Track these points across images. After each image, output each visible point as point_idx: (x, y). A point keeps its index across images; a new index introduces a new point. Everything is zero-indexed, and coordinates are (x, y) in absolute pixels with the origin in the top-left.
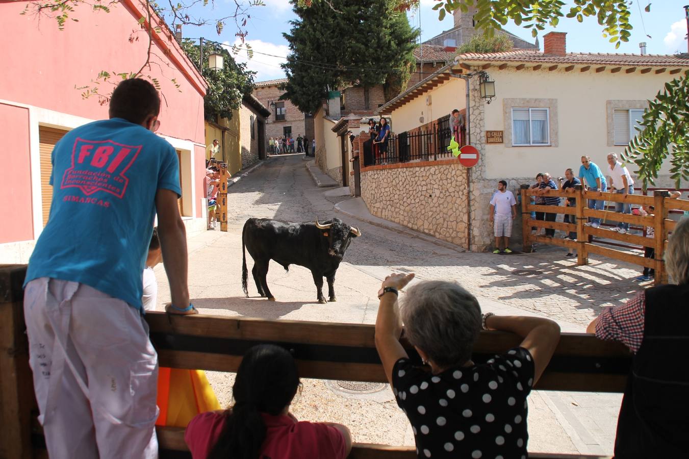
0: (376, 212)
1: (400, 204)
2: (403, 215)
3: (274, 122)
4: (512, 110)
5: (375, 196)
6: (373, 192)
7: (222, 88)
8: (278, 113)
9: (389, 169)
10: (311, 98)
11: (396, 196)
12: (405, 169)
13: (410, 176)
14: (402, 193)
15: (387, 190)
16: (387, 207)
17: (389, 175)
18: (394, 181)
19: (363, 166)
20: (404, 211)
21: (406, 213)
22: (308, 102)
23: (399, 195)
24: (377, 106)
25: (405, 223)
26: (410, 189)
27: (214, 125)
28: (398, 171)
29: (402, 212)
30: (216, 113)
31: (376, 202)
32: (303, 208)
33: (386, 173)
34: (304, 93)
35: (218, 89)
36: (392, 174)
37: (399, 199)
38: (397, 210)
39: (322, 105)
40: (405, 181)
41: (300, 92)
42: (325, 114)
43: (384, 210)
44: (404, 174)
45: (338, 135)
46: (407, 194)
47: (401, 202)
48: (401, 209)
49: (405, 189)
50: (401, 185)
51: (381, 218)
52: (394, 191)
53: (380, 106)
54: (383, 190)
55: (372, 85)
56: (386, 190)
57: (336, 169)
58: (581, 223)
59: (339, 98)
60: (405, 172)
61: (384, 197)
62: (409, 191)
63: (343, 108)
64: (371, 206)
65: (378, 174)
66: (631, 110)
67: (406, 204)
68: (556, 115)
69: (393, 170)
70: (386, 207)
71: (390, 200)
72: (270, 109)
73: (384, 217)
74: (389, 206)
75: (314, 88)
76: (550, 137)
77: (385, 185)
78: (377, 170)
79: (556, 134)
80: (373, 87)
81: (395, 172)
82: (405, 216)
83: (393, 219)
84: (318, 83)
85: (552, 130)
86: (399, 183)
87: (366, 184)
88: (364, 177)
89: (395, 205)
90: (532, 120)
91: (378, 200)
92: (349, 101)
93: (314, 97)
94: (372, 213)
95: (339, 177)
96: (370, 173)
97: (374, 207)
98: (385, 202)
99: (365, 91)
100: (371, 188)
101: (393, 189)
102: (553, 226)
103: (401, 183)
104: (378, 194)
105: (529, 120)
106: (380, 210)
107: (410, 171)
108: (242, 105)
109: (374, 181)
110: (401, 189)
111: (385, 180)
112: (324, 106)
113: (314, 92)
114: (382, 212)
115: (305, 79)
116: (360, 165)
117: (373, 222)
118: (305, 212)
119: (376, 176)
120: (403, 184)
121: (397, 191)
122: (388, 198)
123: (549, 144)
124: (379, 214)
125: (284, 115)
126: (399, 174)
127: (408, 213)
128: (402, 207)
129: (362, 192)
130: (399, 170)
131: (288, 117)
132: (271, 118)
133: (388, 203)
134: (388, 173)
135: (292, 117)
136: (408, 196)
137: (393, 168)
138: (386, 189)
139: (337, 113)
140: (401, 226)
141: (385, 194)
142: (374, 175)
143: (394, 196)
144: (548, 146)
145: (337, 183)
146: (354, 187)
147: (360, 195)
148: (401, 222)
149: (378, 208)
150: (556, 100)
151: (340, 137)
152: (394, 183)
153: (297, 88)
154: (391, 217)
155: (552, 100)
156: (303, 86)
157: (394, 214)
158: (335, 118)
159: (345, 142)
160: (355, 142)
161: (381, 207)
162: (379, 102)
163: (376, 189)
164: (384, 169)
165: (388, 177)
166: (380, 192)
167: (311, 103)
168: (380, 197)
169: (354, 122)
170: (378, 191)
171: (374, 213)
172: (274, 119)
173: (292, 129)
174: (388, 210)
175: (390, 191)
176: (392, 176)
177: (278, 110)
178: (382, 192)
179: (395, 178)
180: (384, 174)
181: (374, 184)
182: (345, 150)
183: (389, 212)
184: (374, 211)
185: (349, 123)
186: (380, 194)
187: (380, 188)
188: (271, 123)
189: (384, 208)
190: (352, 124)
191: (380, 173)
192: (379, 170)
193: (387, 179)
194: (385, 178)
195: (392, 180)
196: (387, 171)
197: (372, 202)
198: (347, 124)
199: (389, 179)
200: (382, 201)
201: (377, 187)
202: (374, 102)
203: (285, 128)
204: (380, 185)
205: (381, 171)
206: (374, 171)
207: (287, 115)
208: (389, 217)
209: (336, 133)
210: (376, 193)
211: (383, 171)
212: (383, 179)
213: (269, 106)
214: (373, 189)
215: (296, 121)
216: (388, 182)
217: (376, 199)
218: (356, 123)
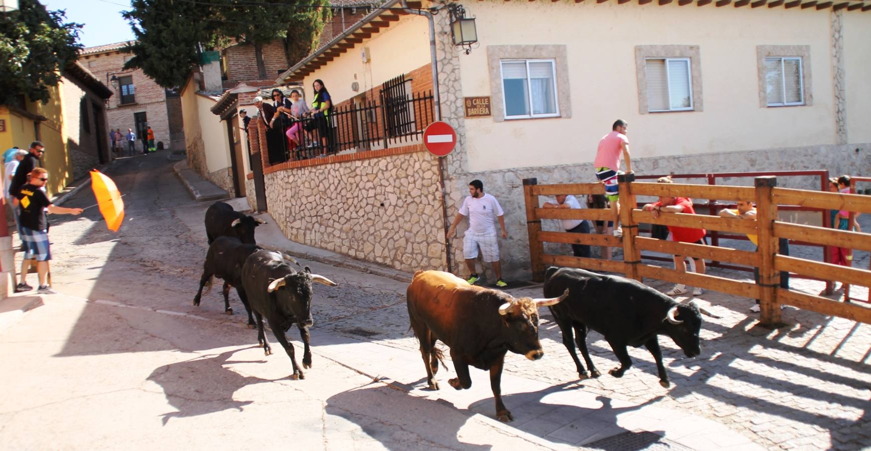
0: (296, 236)
1: (334, 221)
2: (339, 237)
3: (119, 107)
4: (501, 63)
5: (293, 210)
6: (289, 204)
7: (25, 51)
8: (125, 93)
9: (312, 166)
10: (174, 63)
11: (327, 209)
12: (338, 165)
13: (347, 176)
14: (335, 202)
15: (311, 199)
16: (313, 227)
18: (321, 184)
19: (268, 164)
20: (341, 230)
21: (344, 234)
22: (171, 69)
23: (331, 207)
24: (277, 72)
25: (344, 250)
26: (348, 196)
27: (18, 112)
28: (326, 168)
29: (337, 233)
30: (21, 93)
31: (295, 220)
32: (177, 236)
33: (307, 172)
34: (164, 56)
35: (20, 51)
36: (317, 174)
37: (331, 212)
38: (329, 230)
39: (192, 74)
40: (339, 183)
41: (156, 55)
42: (197, 88)
43: (308, 232)
44: (337, 172)
45: (222, 119)
46: (344, 203)
47: (336, 217)
48: (335, 229)
49: (339, 197)
50: (332, 190)
51: (305, 244)
52: (322, 200)
53: (281, 72)
54: (304, 200)
55: (268, 40)
56: (310, 199)
57: (223, 171)
58: (631, 233)
59: (218, 63)
60: (338, 170)
61: (306, 211)
62: (347, 199)
63: (224, 78)
64: (286, 227)
65: (294, 176)
66: (667, 60)
67: (342, 220)
68: (565, 69)
69: (319, 167)
70: (311, 227)
71: (316, 216)
72: (112, 86)
73: (308, 242)
74: (317, 226)
75: (178, 48)
76: (559, 104)
77: (307, 192)
78: (292, 169)
79: (568, 98)
80: (269, 43)
81: (321, 171)
82: (343, 239)
83: (323, 245)
84: (185, 40)
85: (560, 94)
86: (329, 188)
87: (276, 192)
88: (271, 182)
89: (325, 222)
90: (531, 79)
91: (298, 217)
92: (234, 68)
93: (178, 62)
94: (289, 238)
95: (229, 184)
96: (281, 174)
97: (292, 228)
98: (308, 219)
99: (256, 51)
100: (285, 199)
101: (320, 198)
102: (581, 239)
103: (332, 187)
104: (297, 208)
105: (527, 79)
106: (302, 232)
107: (346, 168)
108: (63, 79)
109: (289, 186)
110: (333, 196)
111: (307, 184)
112: (196, 75)
113: (179, 54)
114: (305, 234)
115: (164, 34)
116: (263, 162)
117: (293, 251)
118: (181, 245)
119: (291, 178)
120: (336, 189)
121: (328, 202)
122: (313, 213)
123: (557, 114)
124: (301, 238)
125: (133, 95)
126: (329, 173)
127: (347, 233)
128: (337, 225)
129: (269, 205)
130: (329, 166)
131: (140, 99)
132: (113, 102)
133: (314, 219)
134: (310, 172)
135: (146, 97)
136: (346, 207)
137: (318, 165)
138: (309, 198)
139: (217, 85)
140: (339, 256)
141: (309, 206)
142: (289, 177)
143: (323, 208)
144: (557, 117)
145: (225, 193)
146: (255, 198)
147: (266, 210)
148: (338, 249)
149: (298, 229)
150: (565, 46)
151: (225, 122)
152: (321, 188)
153: (151, 49)
154: (321, 242)
155: (559, 46)
156: (162, 45)
157: (325, 236)
158: (215, 93)
159: (234, 128)
160: (250, 128)
161: (303, 228)
162: (279, 66)
163: (293, 200)
164: (304, 167)
165: (312, 179)
166: (299, 203)
167: (175, 71)
168: (300, 211)
169: (246, 97)
170: (296, 201)
171: (293, 237)
172: (119, 103)
173: (148, 116)
174: (315, 231)
175: (315, 200)
176: (318, 177)
177: (124, 87)
178: (302, 204)
179: (322, 180)
180: (304, 174)
181: (289, 191)
182: (235, 142)
183: (317, 233)
184: (292, 234)
185: (239, 99)
186: (300, 207)
187: (299, 198)
188: (115, 108)
189: (309, 229)
190: (243, 100)
191: (297, 174)
192: (296, 169)
193: (310, 183)
194: (306, 181)
195: (318, 184)
196: (309, 169)
197: (288, 220)
198: (236, 100)
199: (312, 183)
200: (304, 218)
201: (295, 195)
202: (271, 66)
203: (136, 115)
204: (298, 193)
205: (299, 171)
206: (287, 171)
207: (138, 95)
208: (317, 241)
209: (219, 116)
210: (292, 205)
211: (303, 169)
212: (303, 183)
213: (110, 82)
214: (287, 200)
215: (152, 103)
216: (312, 187)
217: (294, 214)
218: (250, 97)
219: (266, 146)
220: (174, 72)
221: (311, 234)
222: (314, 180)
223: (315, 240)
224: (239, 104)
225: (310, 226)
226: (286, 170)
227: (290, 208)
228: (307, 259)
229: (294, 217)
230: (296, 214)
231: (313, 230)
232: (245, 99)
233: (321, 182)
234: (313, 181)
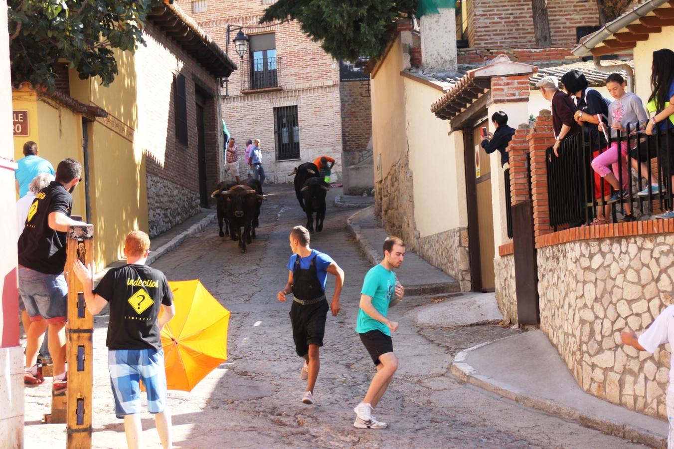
0: (602, 385)
3: (246, 94)
5: (597, 328)
6: (588, 315)
8: (259, 67)
9: (644, 236)
10: (364, 11)
15: (638, 307)
16: (641, 369)
17: (645, 255)
18: (664, 276)
19: (547, 226)
22: (356, 24)
24: (574, 32)
27: (55, 98)
30: (61, 60)
31: (600, 351)
33: (633, 249)
36: (656, 254)
39: (398, 34)
42: (407, 63)
43: (629, 379)
45: (454, 129)
51: (621, 404)
53: (583, 31)
54: (623, 309)
56: (636, 308)
57: (448, 234)
59: (453, 12)
63: (463, 42)
64: (580, 363)
65: (604, 255)
69: (660, 239)
70: (636, 369)
72: (235, 53)
73: (629, 401)
74: (650, 366)
77: (631, 291)
78: (600, 240)
81: (665, 248)
87: (562, 286)
88: (551, 264)
91: (608, 343)
92: (482, 21)
93: (372, 9)
94: (586, 387)
95: (459, 263)
96: (575, 250)
97: (593, 366)
100: (580, 303)
104: (607, 324)
106: (614, 377)
108: (145, 37)
109: (591, 276)
111: (631, 275)
112: (406, 37)
114: (621, 383)
116: (536, 222)
117: (592, 417)
119: (597, 261)
124: (612, 391)
125: (275, 71)
129: (543, 315)
131: (286, 80)
132: (235, 83)
134: (640, 249)
135: (299, 77)
137: (659, 234)
138: (634, 306)
139: (448, 58)
141: (634, 323)
142: (591, 257)
145: (450, 281)
146: (515, 296)
147: (537, 322)
149: (606, 370)
151: (459, 135)
152: (665, 284)
154: (659, 403)
158: (442, 75)
160: (513, 148)
161: (618, 367)
162: (579, 19)
163: (597, 306)
164: (627, 238)
165: (643, 265)
166: (611, 313)
167: (363, 27)
168: (613, 332)
169: (508, 84)
170: (605, 310)
171: (594, 386)
172: (247, 86)
173: (301, 114)
174: (646, 378)
175: (649, 310)
176: (657, 260)
177: (258, 55)
178: (619, 316)
179: (668, 268)
180: (627, 252)
181: (590, 287)
182: (478, 177)
183: (649, 383)
184: (592, 379)
185: (493, 87)
186: (613, 323)
187: (611, 302)
188: (237, 97)
189: (631, 372)
190: (502, 90)
191: (611, 251)
192: (608, 241)
193: (638, 272)
194: (629, 266)
195: (656, 275)
196: (639, 243)
197: (584, 348)
198: (486, 90)
199: (644, 272)
200: (622, 347)
201: (602, 296)
202: (563, 19)
203: (277, 110)
204: (611, 293)
205: (616, 245)
206: (588, 244)
207: (284, 72)
208: (649, 401)
209: (447, 122)
210: (597, 317)
211: (624, 242)
212: (623, 272)
213: (231, 44)
214: (585, 305)
215: (311, 89)
216: (643, 282)
217: (598, 338)
218: (516, 85)
219: (545, 189)
220: (362, 31)
221: (635, 382)
222: (648, 266)
223: (645, 397)
224: (492, 99)
225: (634, 366)
226: (587, 241)
227: (592, 324)
228: (624, 437)
229: (600, 343)
230: (603, 337)
231: (642, 376)
232: (505, 88)
233: (664, 271)
234: (645, 269)
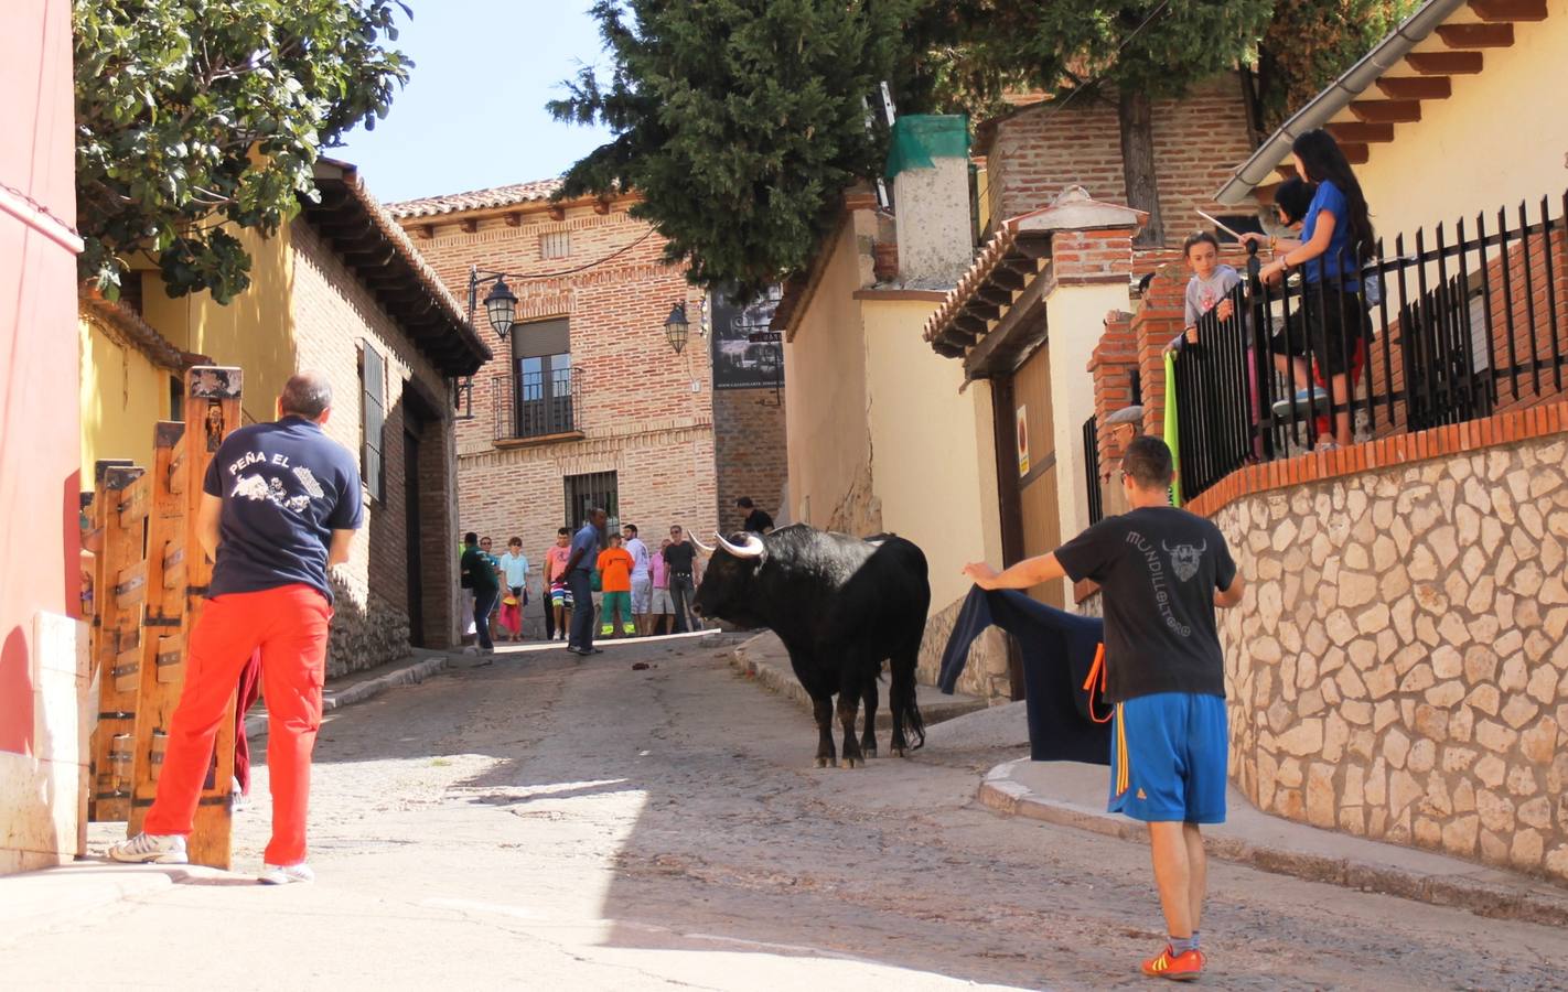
0: (1299, 792)
1: (1479, 714)
2: (1501, 790)
3: (503, 448)
5: (1287, 675)
6: (1269, 650)
7: (180, 45)
8: (532, 393)
9: (1379, 472)
10: (776, 161)
11: (1444, 661)
12: (1499, 460)
13: (1545, 505)
14: (1483, 629)
15: (1370, 620)
16: (1378, 748)
17: (1382, 511)
18: (1420, 550)
20: (1512, 756)
21: (1527, 774)
23: (1462, 650)
25: (1526, 847)
26: (1545, 598)
28: (1445, 475)
29: (1492, 771)
31: (1294, 721)
33: (1357, 500)
34: (732, 132)
35: (151, 43)
36: (1404, 507)
37: (1463, 678)
38: (1455, 758)
40: (1506, 540)
41: (702, 123)
42: (867, 274)
43: (1354, 772)
44: (1497, 492)
45: (974, 375)
46: (1525, 633)
47: (1486, 698)
48: (1482, 751)
49: (1505, 603)
50: (1472, 574)
51: (1339, 827)
52: (1424, 624)
54: (1340, 628)
55: (1176, 79)
56: (1366, 622)
59: (962, 165)
60: (1502, 482)
61: (1348, 678)
62: (1544, 610)
64: (1252, 753)
65: (1297, 520)
67: (1519, 709)
69: (1412, 474)
70: (1367, 750)
71: (1395, 696)
72: (486, 326)
73: (1354, 817)
74: (1396, 740)
75: (793, 97)
77: (1355, 589)
78: (1289, 490)
81: (1422, 492)
82: (1518, 799)
83: (1426, 829)
84: (822, 66)
86: (1457, 564)
89: (1435, 724)
91: (1310, 703)
93: (793, 157)
94: (1265, 801)
96: (1239, 518)
97: (1280, 755)
98: (1358, 712)
99: (1125, 131)
100: (1251, 627)
101: (1418, 611)
103: (1473, 562)
104: (1307, 662)
106: (1322, 772)
107: (1540, 468)
109: (1273, 568)
110: (1479, 601)
111: (1355, 556)
112: (864, 222)
113: (796, 126)
114: (1338, 784)
115: (738, 39)
119: (1285, 532)
120: (1490, 567)
121: (1454, 630)
122: (1381, 681)
124: (1320, 802)
125: (567, 401)
126: (1460, 496)
127: (1540, 769)
128: (1490, 734)
130: (1459, 467)
131: (593, 415)
133: (1386, 711)
134: (1372, 500)
135: (619, 410)
136: (1536, 646)
137: (1410, 464)
138: (1361, 618)
139: (954, 259)
140: (1497, 875)
141: (1362, 653)
142: (1272, 527)
143: (1427, 660)
148: (1494, 846)
149: (1306, 760)
151: (982, 390)
152: (1423, 566)
153: (683, 101)
154: (1416, 814)
156: (726, 85)
157: (1436, 788)
158: (942, 286)
161: (1332, 752)
164: (1344, 479)
165: (1378, 531)
166: (1315, 640)
167: (776, 195)
168: (1319, 679)
169: (1087, 246)
170: (1303, 635)
171: (1283, 796)
172: (506, 430)
173: (624, 490)
174: (1389, 767)
175: (1392, 624)
176: (1406, 518)
177: (531, 366)
178: (1331, 643)
179: (1428, 531)
180: (1345, 509)
181: (1271, 589)
183: (1395, 776)
184: (1278, 783)
185: (1056, 253)
186: (1319, 660)
187: (1314, 617)
188: (485, 454)
189: (1358, 758)
190: (1076, 258)
191: (1313, 512)
192: (1306, 491)
193: (1368, 547)
194: (1350, 538)
195: (1404, 550)
196: (1369, 488)
197: (1261, 719)
198: (1042, 263)
199: (1382, 545)
200: (1338, 707)
201: (1296, 607)
203: (572, 481)
204: (1315, 597)
205: (1322, 498)
206: (1266, 503)
207: (587, 401)
208: (1395, 813)
209: (958, 362)
210: (1286, 652)
211: (1338, 489)
212: (1338, 550)
213: (480, 312)
214: (1262, 630)
215: (645, 435)
216: (1379, 567)
217: (1289, 694)
218: (1104, 248)
220: (773, 201)
221: (1366, 778)
222: (1388, 533)
223: (1386, 806)
224: (1056, 277)
225: (1364, 743)
226: (1261, 494)
227: (1276, 667)
228: (1346, 884)
229: (1293, 705)
230: (1299, 691)
231: (1380, 762)
232: (1082, 254)
233: (1421, 539)
234: (1382, 539)
